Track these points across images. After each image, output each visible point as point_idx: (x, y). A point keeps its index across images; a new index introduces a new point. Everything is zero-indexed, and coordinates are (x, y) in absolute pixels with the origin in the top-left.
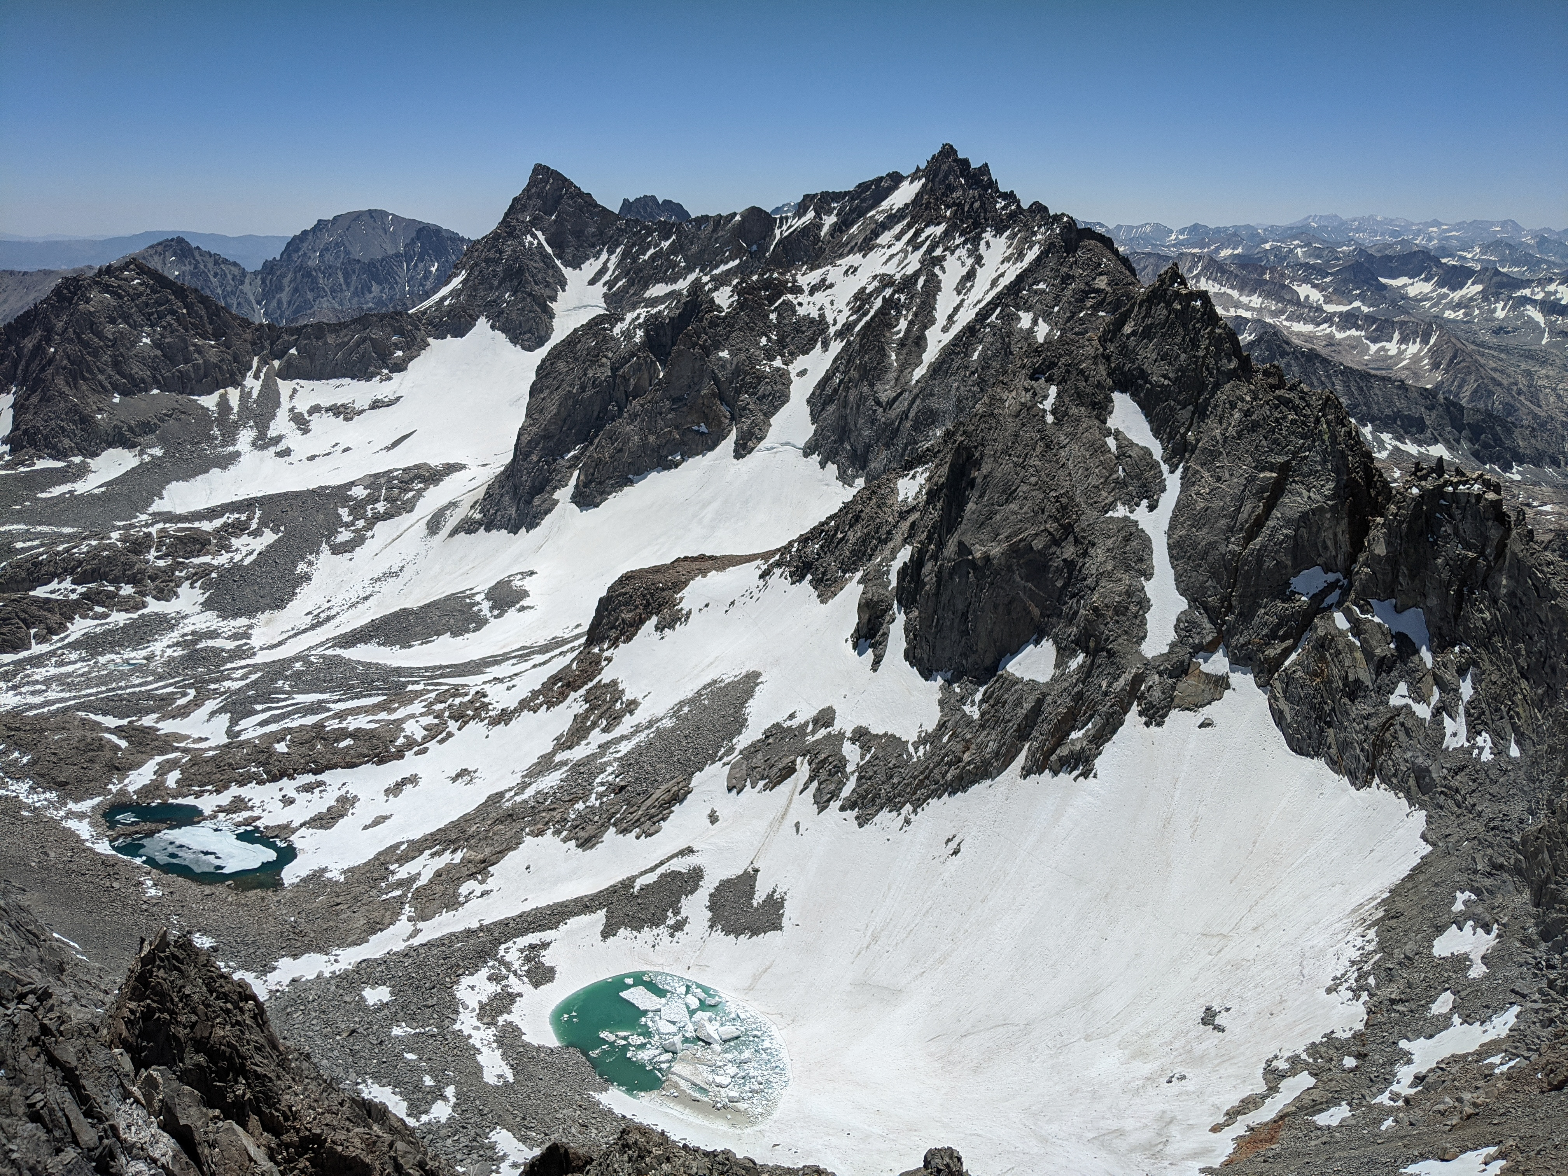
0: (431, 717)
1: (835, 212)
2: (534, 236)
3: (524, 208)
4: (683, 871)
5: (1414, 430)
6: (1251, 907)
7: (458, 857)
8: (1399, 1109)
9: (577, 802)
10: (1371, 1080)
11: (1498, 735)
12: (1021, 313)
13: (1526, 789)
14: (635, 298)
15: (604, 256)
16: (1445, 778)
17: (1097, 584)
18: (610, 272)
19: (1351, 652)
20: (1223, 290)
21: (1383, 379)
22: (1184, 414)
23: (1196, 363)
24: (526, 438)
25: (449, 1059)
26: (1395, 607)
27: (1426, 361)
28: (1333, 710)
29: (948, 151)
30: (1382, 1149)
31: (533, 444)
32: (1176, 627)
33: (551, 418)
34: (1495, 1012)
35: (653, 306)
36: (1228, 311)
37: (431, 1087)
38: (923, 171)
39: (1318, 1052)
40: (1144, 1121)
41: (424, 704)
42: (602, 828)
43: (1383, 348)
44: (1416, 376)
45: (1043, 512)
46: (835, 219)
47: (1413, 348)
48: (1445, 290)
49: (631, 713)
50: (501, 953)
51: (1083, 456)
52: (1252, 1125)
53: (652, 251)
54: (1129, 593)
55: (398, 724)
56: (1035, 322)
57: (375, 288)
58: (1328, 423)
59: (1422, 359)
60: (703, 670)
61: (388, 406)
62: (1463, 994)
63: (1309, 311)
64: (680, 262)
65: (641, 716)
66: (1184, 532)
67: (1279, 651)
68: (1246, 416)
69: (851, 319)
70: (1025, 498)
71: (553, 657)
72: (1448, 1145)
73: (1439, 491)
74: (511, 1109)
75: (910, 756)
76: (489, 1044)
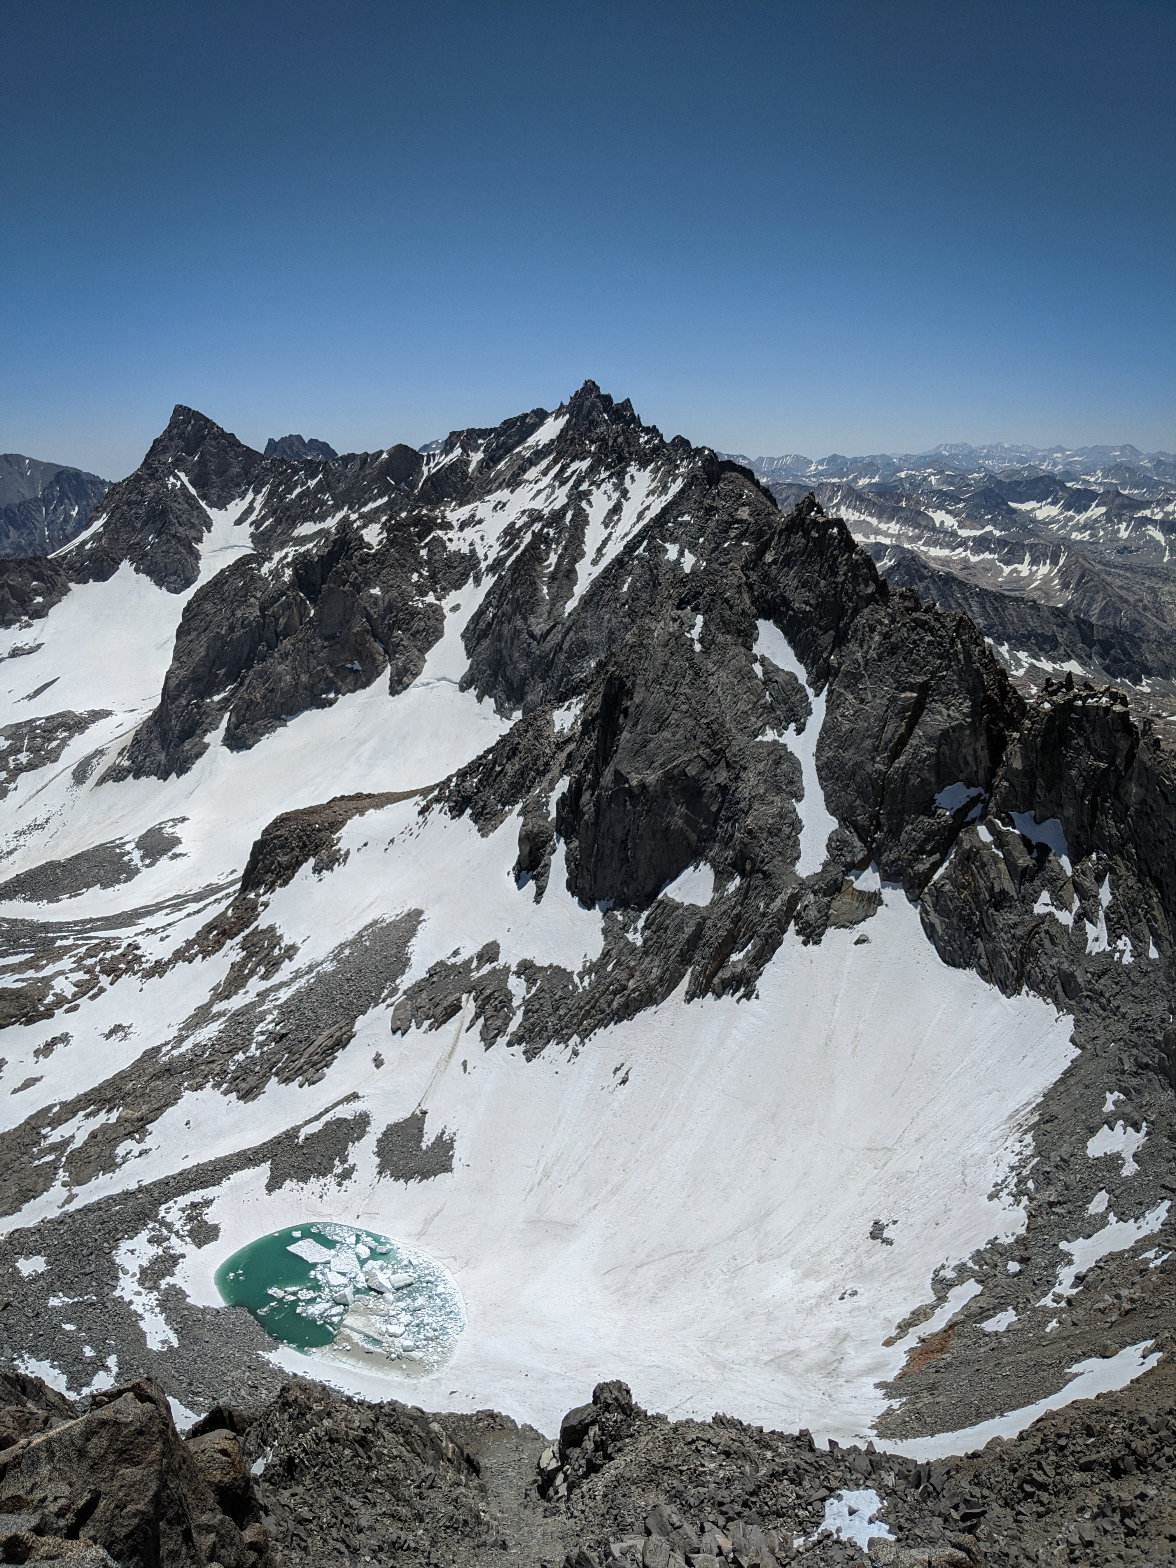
0: (82, 973)
1: (482, 448)
2: (177, 478)
3: (166, 449)
4: (349, 1118)
5: (1048, 647)
6: (913, 1119)
7: (114, 1116)
8: (1062, 1310)
9: (237, 1053)
10: (1035, 1284)
11: (1137, 938)
12: (667, 545)
13: (1166, 989)
14: (283, 538)
15: (250, 496)
16: (1089, 982)
17: (750, 808)
18: (256, 512)
19: (996, 864)
20: (863, 517)
21: (1016, 599)
22: (827, 639)
23: (835, 588)
24: (174, 682)
25: (110, 1327)
26: (1035, 818)
27: (1057, 581)
28: (982, 920)
29: (590, 387)
30: (1047, 1351)
31: (181, 688)
32: (828, 846)
33: (200, 660)
34: (1148, 1208)
35: (302, 545)
36: (868, 538)
37: (91, 1357)
38: (567, 407)
39: (983, 1259)
40: (818, 1339)
41: (73, 959)
42: (264, 1079)
43: (1015, 570)
44: (1048, 596)
45: (695, 737)
46: (482, 456)
47: (1044, 570)
48: (1071, 513)
49: (290, 958)
50: (162, 1213)
51: (732, 683)
52: (923, 1336)
53: (298, 490)
54: (782, 816)
55: (47, 981)
56: (681, 554)
57: (12, 533)
58: (963, 643)
59: (1052, 580)
60: (363, 911)
61: (29, 653)
62: (1117, 1192)
63: (945, 536)
64: (328, 500)
65: (300, 961)
66: (831, 754)
67: (927, 866)
68: (885, 639)
69: (502, 554)
70: (677, 726)
71: (207, 905)
72: (1109, 1342)
73: (1069, 705)
74: (177, 1375)
75: (576, 987)
76: (152, 1308)
